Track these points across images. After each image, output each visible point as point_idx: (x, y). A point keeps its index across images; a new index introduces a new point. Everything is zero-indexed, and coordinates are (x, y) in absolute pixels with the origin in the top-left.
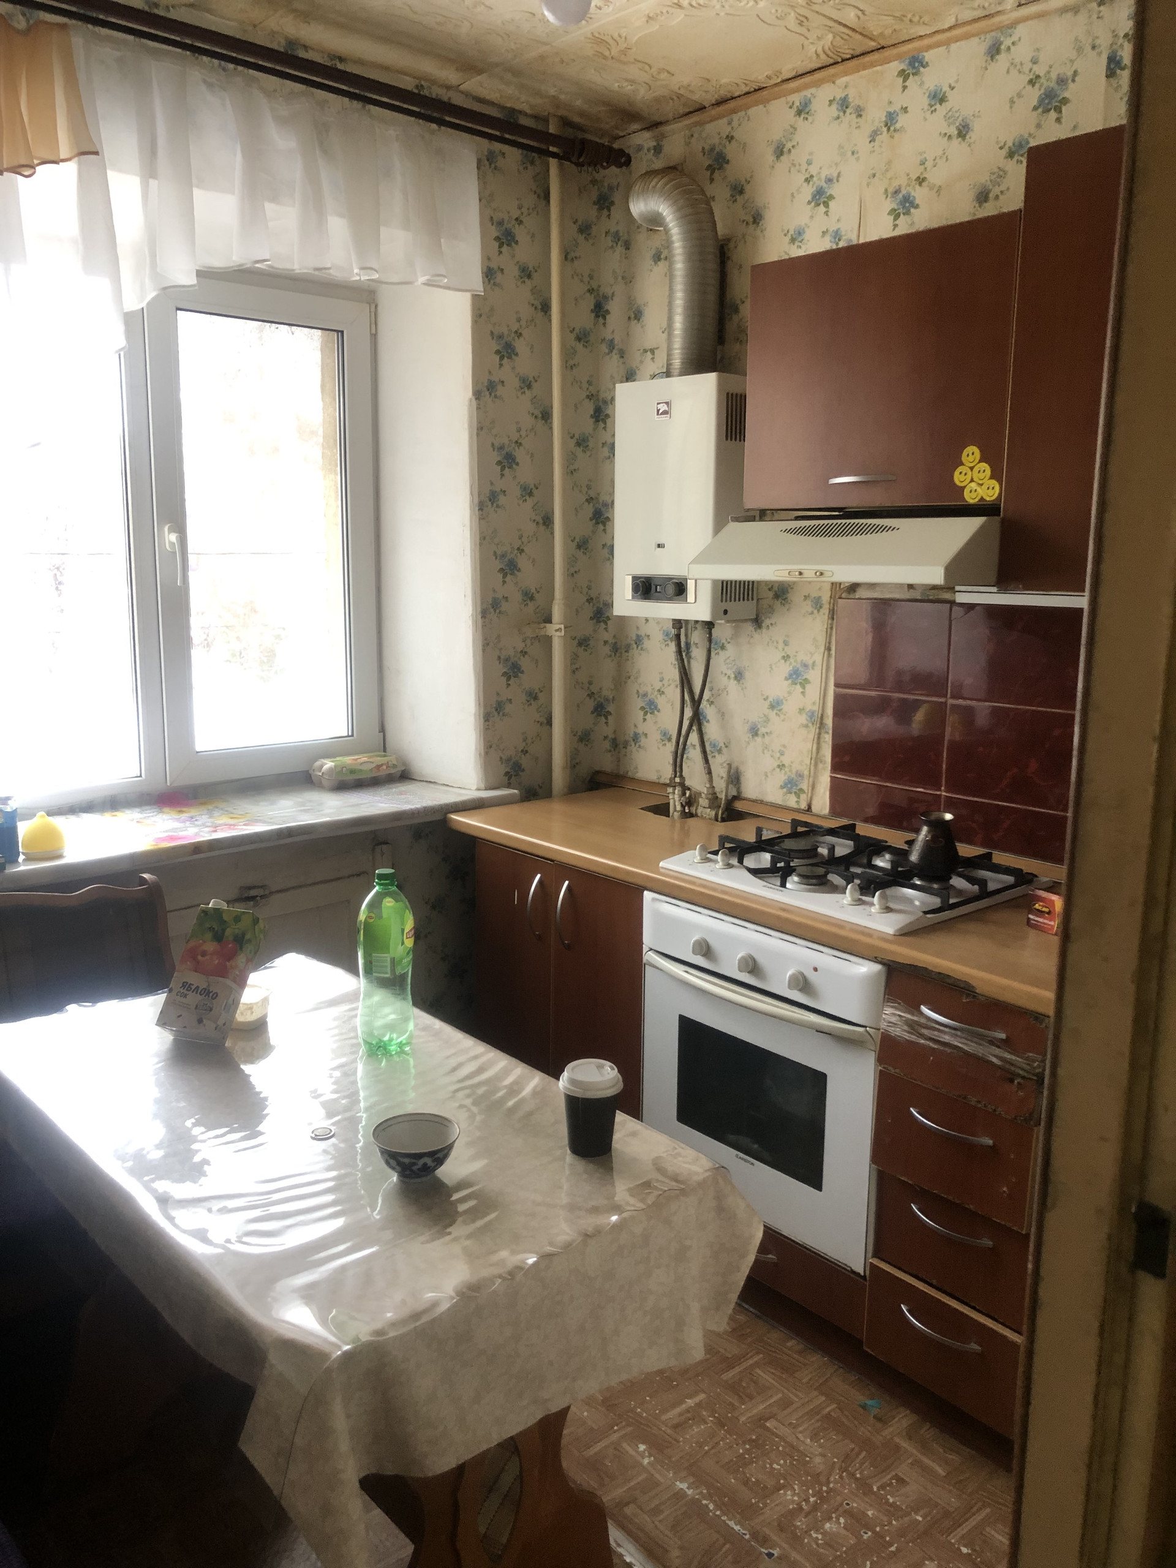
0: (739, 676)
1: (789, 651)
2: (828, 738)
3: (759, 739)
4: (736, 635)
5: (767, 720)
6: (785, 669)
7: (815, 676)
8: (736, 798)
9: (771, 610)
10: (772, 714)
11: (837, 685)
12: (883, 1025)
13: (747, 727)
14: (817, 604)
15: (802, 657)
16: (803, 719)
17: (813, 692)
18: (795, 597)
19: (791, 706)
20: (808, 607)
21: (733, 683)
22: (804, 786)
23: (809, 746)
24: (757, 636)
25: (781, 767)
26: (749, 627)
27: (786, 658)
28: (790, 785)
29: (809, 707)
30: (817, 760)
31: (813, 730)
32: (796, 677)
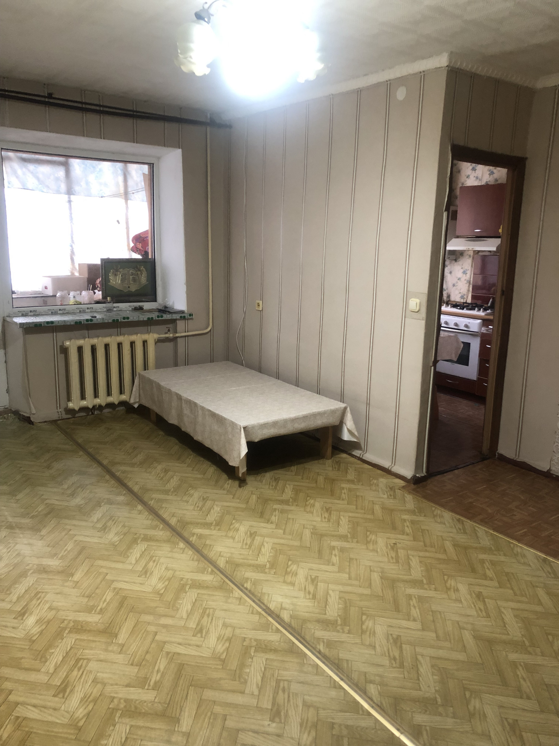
0: (451, 273)
1: (463, 266)
2: (471, 286)
3: (455, 287)
4: (451, 263)
5: (457, 282)
6: (462, 271)
7: (469, 272)
8: (449, 301)
9: (459, 258)
10: (458, 281)
11: (474, 274)
12: (482, 331)
13: (452, 285)
14: (470, 256)
15: (466, 268)
16: (466, 282)
17: (468, 276)
18: (465, 254)
19: (463, 279)
20: (468, 257)
21: (449, 274)
22: (465, 297)
23: (467, 288)
24: (455, 264)
25: (460, 293)
26: (454, 262)
27: (462, 268)
28: (462, 297)
29: (467, 279)
30: (469, 290)
31: (467, 285)
32: (464, 273)
